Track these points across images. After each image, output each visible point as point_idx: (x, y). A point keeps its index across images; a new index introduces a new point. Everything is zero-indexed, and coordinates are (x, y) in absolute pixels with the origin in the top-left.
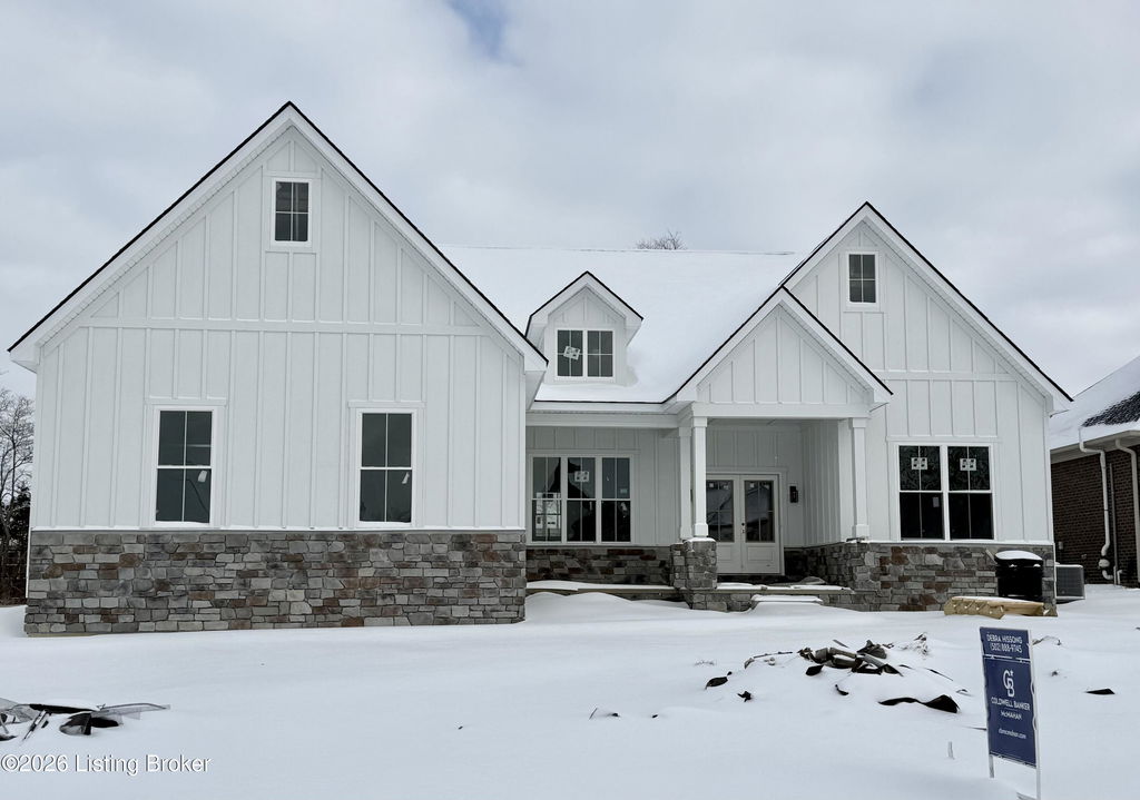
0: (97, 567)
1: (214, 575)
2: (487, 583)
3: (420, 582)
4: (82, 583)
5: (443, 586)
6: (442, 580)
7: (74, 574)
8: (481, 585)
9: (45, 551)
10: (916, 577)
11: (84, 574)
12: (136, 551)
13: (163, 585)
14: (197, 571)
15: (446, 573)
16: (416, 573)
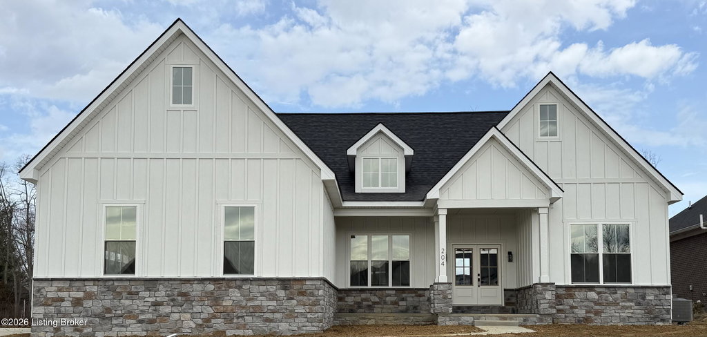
0: (71, 299)
1: (138, 305)
2: (300, 310)
3: (259, 308)
4: (63, 309)
5: (273, 312)
6: (272, 308)
7: (58, 304)
8: (296, 311)
9: (42, 290)
10: (580, 307)
11: (63, 304)
12: (93, 290)
13: (108, 310)
14: (128, 302)
15: (274, 303)
16: (257, 303)
